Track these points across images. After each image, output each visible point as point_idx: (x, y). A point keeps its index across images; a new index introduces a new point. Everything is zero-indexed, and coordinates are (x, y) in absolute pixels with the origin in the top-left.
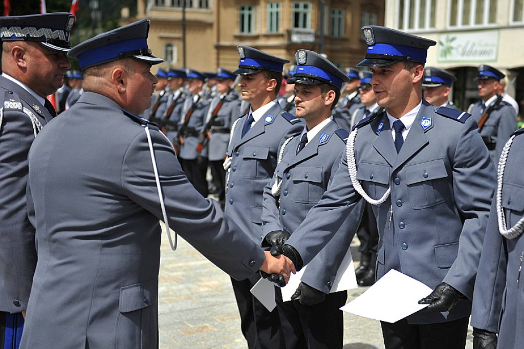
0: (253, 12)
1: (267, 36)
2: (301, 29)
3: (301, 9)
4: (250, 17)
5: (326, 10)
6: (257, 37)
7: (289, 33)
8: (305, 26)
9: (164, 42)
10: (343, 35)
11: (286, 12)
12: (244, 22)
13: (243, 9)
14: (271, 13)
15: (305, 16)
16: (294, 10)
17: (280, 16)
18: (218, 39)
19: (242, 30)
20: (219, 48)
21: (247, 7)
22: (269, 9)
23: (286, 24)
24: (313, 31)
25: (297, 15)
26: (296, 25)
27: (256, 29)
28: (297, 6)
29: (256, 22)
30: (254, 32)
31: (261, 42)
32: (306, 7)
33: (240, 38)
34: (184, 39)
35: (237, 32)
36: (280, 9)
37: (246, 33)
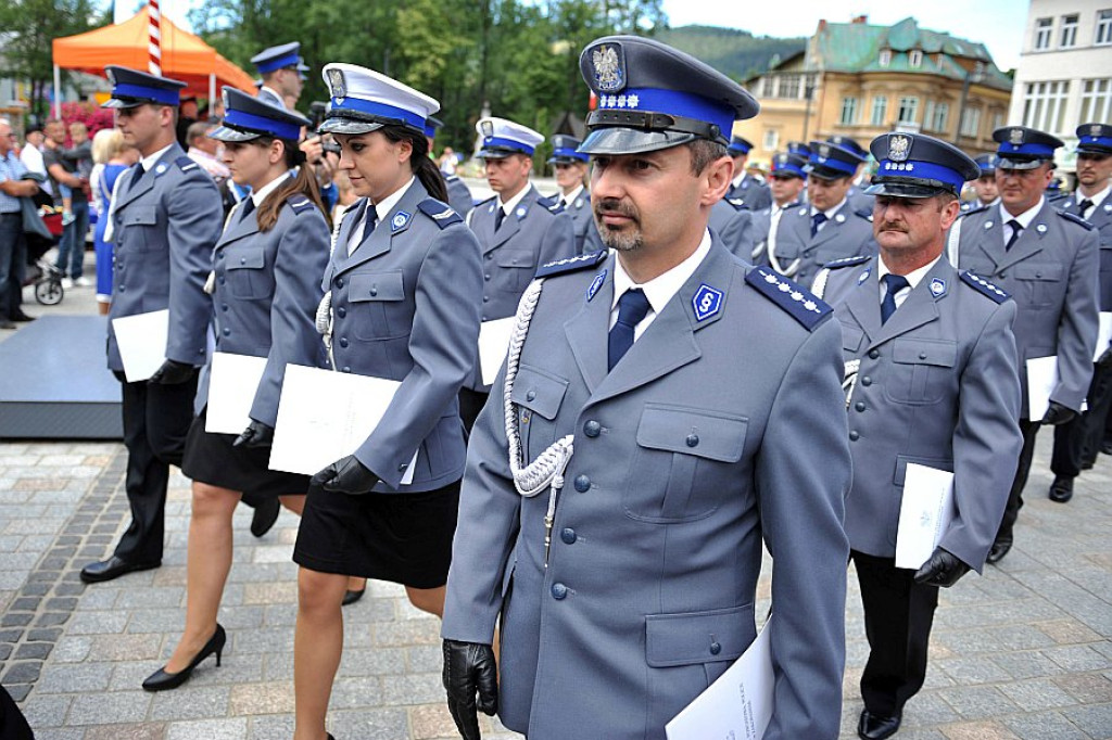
0: (855, 105)
1: (869, 128)
2: (904, 123)
3: (907, 105)
4: (852, 109)
5: (931, 106)
6: (857, 128)
8: (909, 119)
9: (768, 129)
10: (944, 130)
11: (892, 106)
12: (845, 113)
13: (846, 100)
14: (876, 107)
15: (911, 111)
16: (900, 105)
17: (886, 110)
18: (819, 127)
19: (843, 119)
21: (850, 99)
22: (874, 102)
23: (891, 116)
24: (918, 125)
25: (902, 110)
26: (901, 118)
27: (857, 119)
28: (904, 101)
29: (858, 114)
30: (854, 123)
31: (862, 133)
32: (913, 102)
33: (840, 128)
35: (838, 122)
36: (887, 104)
37: (846, 123)
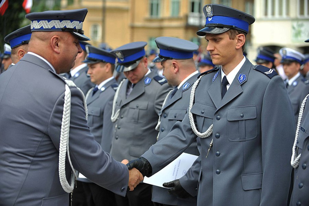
0: (160, 2)
1: (171, 19)
2: (196, 14)
3: (197, 0)
4: (157, 5)
6: (162, 20)
7: (187, 17)
8: (199, 11)
11: (185, 1)
12: (153, 9)
14: (173, 2)
15: (200, 4)
16: (191, 0)
17: (181, 4)
18: (133, 20)
19: (152, 13)
20: (133, 28)
23: (184, 10)
25: (193, 4)
26: (193, 11)
31: (166, 24)
33: (150, 20)
34: (103, 22)
35: (147, 15)
37: (154, 16)
